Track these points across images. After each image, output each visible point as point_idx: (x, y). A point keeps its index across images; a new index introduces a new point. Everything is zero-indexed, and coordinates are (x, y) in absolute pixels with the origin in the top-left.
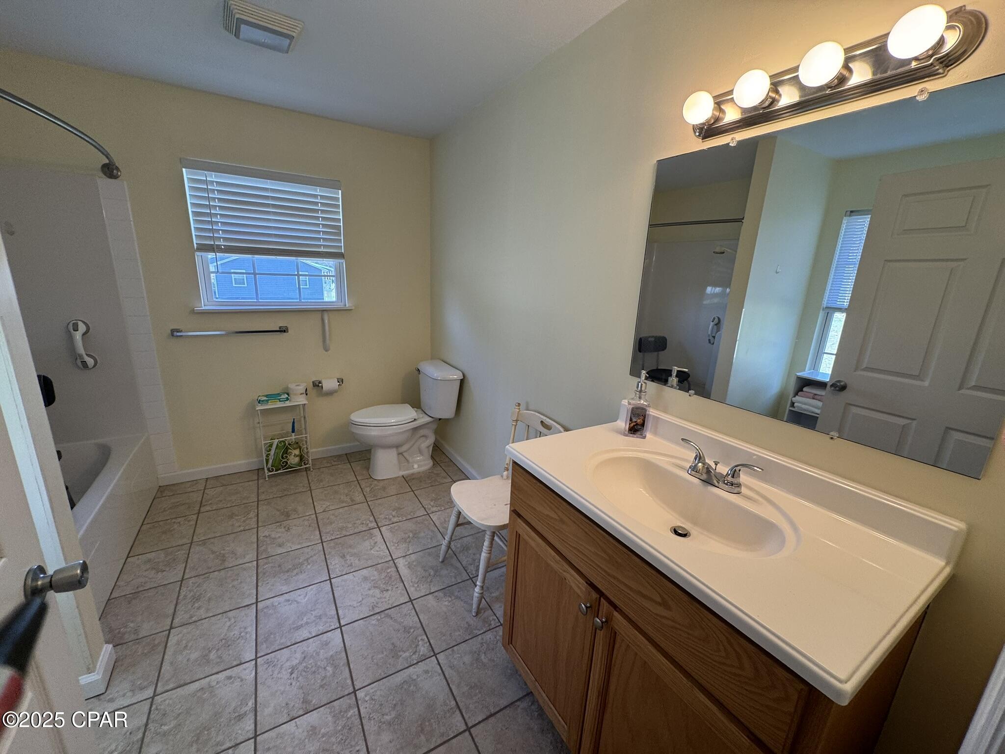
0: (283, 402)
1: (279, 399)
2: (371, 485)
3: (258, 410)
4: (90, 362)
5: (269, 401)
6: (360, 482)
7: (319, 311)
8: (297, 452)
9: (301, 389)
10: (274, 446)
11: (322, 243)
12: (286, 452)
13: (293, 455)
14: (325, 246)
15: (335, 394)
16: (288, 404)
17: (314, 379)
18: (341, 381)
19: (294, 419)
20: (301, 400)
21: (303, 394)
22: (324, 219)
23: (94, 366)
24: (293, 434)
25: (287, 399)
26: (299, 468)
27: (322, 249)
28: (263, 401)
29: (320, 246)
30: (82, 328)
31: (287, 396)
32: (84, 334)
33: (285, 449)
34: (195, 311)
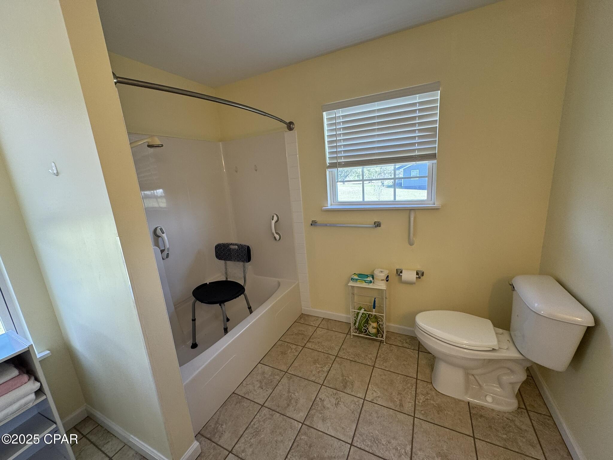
0: (367, 284)
1: (365, 281)
2: (428, 394)
3: (349, 286)
4: (277, 237)
5: (358, 280)
6: (418, 381)
7: (408, 209)
8: (375, 325)
9: (383, 276)
10: (360, 315)
11: (417, 147)
12: (367, 322)
13: (372, 326)
14: (419, 150)
15: (414, 285)
16: (371, 286)
17: (398, 267)
18: (420, 274)
19: (375, 298)
20: (382, 285)
21: (384, 280)
22: (420, 124)
23: (280, 239)
24: (374, 310)
25: (371, 282)
26: (375, 338)
27: (417, 153)
28: (354, 279)
29: (414, 150)
30: (275, 218)
31: (371, 279)
32: (276, 222)
33: (367, 319)
34: (322, 210)
